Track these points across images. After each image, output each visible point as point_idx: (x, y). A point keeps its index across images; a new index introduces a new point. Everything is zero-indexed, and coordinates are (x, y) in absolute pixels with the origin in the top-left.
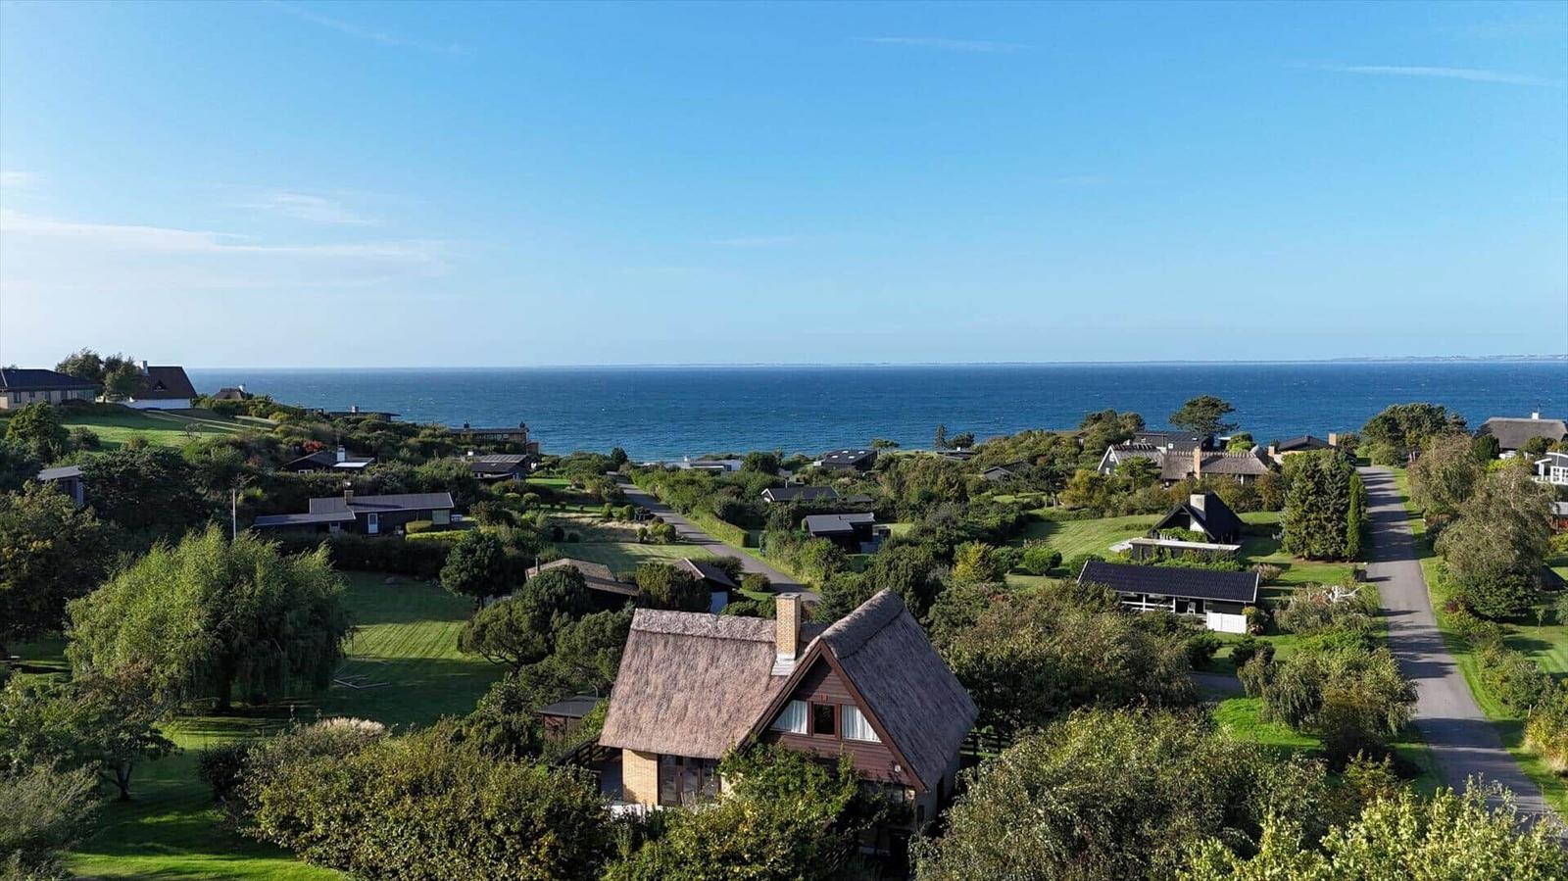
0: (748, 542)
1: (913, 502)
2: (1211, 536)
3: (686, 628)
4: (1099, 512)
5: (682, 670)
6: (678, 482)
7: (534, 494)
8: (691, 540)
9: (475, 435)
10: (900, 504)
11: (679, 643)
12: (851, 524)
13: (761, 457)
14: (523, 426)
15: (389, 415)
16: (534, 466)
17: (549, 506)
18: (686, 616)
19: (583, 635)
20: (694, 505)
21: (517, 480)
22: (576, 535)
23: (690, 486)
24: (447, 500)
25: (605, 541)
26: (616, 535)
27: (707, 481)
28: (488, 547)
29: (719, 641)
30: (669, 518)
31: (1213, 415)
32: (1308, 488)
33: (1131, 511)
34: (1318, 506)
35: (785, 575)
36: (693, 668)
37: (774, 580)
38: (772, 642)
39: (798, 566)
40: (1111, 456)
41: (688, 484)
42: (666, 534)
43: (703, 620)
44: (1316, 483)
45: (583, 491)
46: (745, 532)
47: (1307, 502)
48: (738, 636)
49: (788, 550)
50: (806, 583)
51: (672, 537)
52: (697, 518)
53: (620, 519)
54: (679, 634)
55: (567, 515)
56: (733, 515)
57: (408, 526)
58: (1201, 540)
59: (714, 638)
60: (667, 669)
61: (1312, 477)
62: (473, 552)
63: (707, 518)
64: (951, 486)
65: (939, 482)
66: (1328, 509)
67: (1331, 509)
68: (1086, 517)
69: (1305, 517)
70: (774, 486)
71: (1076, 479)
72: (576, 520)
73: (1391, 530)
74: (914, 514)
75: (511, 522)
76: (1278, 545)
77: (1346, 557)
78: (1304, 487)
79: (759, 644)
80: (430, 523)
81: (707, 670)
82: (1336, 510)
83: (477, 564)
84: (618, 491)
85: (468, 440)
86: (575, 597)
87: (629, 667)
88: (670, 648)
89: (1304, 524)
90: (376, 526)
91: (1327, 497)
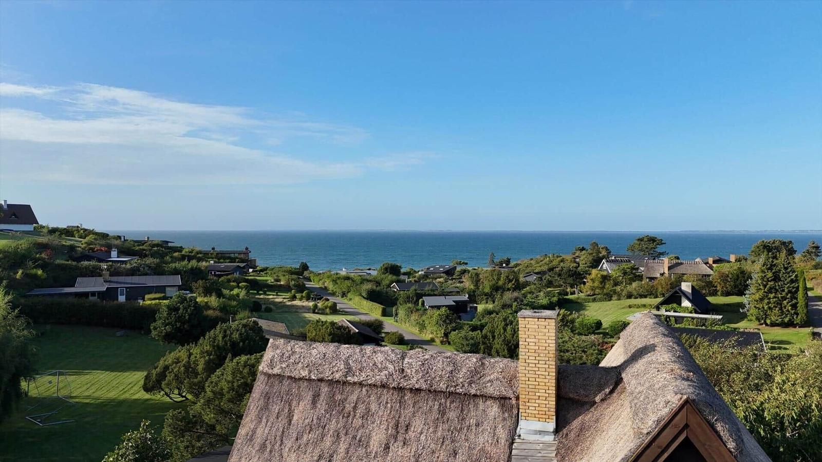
0: (384, 314)
1: (487, 291)
2: (697, 309)
3: (349, 370)
4: (609, 297)
5: (342, 447)
6: (339, 278)
7: (246, 284)
8: (347, 312)
9: (217, 254)
10: (478, 292)
11: (338, 397)
12: (454, 301)
13: (389, 266)
14: (247, 249)
15: (168, 242)
16: (251, 270)
17: (256, 292)
18: (350, 351)
19: (230, 378)
20: (348, 292)
21: (237, 275)
22: (271, 308)
23: (346, 281)
24: (178, 280)
25: (290, 312)
26: (297, 309)
27: (358, 279)
28: (189, 306)
29: (408, 395)
30: (332, 300)
31: (653, 246)
32: (768, 277)
33: (630, 296)
34: (775, 289)
35: (413, 334)
36: (362, 443)
37: (407, 337)
38: (505, 398)
39: (422, 327)
40: (604, 266)
41: (345, 279)
42: (331, 308)
43: (379, 358)
44: (773, 273)
45: (279, 283)
46: (383, 306)
47: (768, 286)
48: (443, 386)
49: (414, 317)
50: (429, 339)
51: (334, 310)
52: (350, 299)
53: (301, 299)
54: (338, 382)
55: (267, 297)
56: (373, 296)
57: (147, 297)
58: (691, 312)
59: (400, 389)
60: (315, 444)
61: (770, 269)
62: (177, 309)
63: (357, 299)
64: (510, 281)
65: (502, 279)
66: (783, 291)
67: (786, 290)
68: (600, 300)
69: (767, 296)
70: (398, 282)
71: (593, 276)
72: (272, 300)
73: (815, 307)
74: (488, 298)
75: (220, 295)
76: (743, 317)
77: (798, 323)
78: (765, 276)
79: (481, 402)
80: (163, 295)
81: (387, 447)
82: (790, 292)
83: (179, 319)
84: (301, 284)
85: (213, 256)
86: (249, 343)
87: (251, 438)
88: (322, 405)
89: (766, 301)
90: (125, 296)
91: (782, 283)
